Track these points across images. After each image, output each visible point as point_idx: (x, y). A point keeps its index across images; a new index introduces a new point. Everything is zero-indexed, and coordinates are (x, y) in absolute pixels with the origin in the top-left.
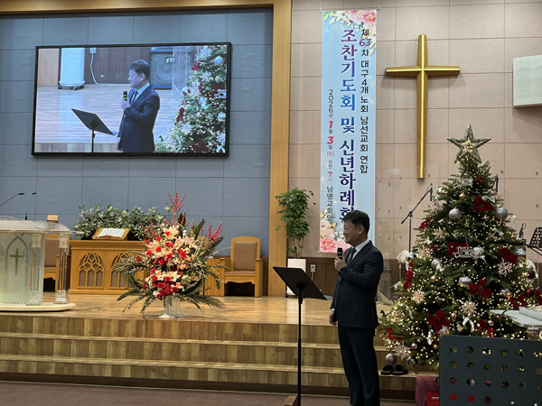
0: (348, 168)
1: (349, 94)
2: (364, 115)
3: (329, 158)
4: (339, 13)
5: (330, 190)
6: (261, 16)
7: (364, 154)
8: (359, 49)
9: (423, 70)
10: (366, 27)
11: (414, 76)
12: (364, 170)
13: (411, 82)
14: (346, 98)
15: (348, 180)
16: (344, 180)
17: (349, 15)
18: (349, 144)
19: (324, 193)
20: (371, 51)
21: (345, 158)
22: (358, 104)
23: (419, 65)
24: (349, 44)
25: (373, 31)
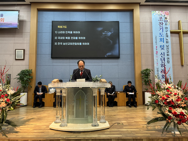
0: (163, 61)
1: (162, 37)
2: (167, 44)
3: (157, 58)
4: (157, 12)
5: (158, 69)
6: (128, 14)
7: (168, 57)
8: (164, 23)
9: (182, 31)
10: (166, 16)
12: (168, 62)
14: (161, 39)
16: (162, 66)
17: (160, 12)
18: (163, 54)
19: (156, 70)
20: (168, 24)
21: (162, 58)
22: (165, 41)
24: (161, 22)
25: (168, 18)
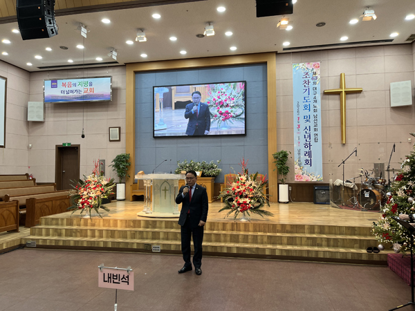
0: (308, 140)
1: (307, 104)
2: (315, 114)
3: (298, 135)
4: (301, 64)
5: (299, 151)
6: (260, 68)
7: (316, 133)
8: (312, 81)
9: (343, 90)
10: (314, 71)
11: (339, 93)
12: (316, 140)
13: (337, 97)
14: (306, 106)
15: (308, 145)
16: (306, 146)
17: (306, 65)
18: (308, 128)
19: (296, 153)
20: (317, 83)
21: (306, 135)
22: (312, 108)
23: (341, 87)
24: (307, 79)
25: (318, 72)
